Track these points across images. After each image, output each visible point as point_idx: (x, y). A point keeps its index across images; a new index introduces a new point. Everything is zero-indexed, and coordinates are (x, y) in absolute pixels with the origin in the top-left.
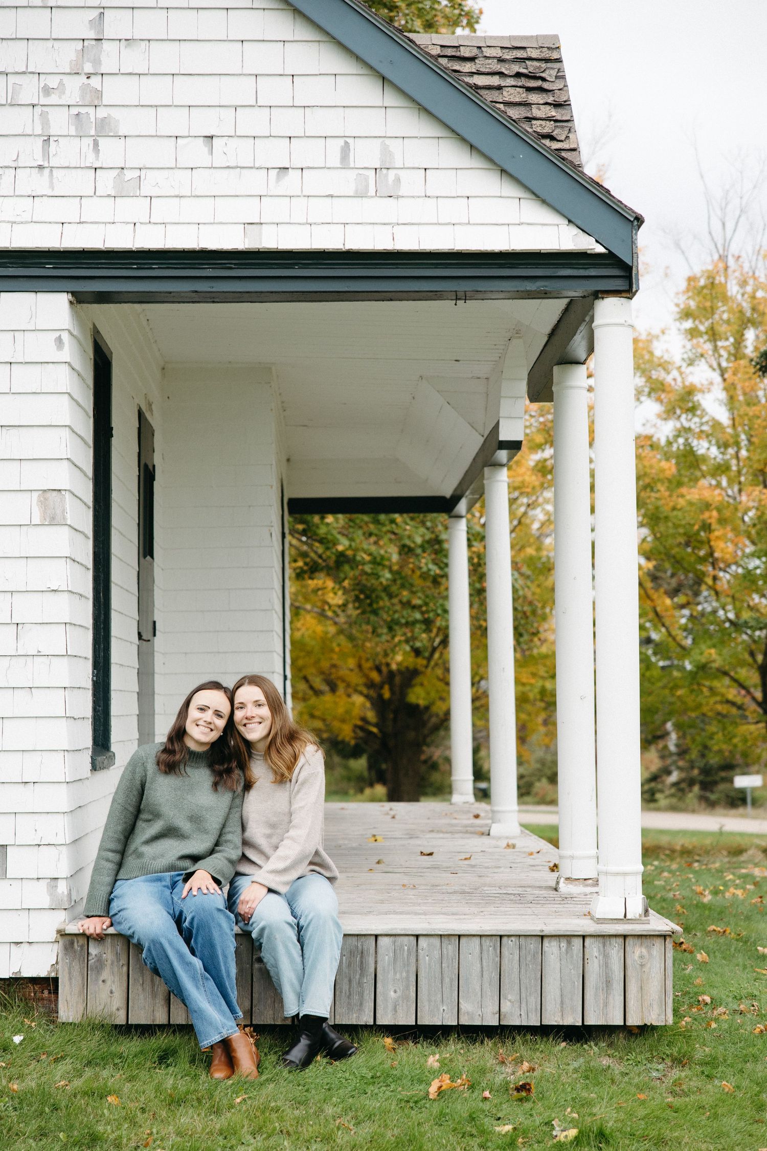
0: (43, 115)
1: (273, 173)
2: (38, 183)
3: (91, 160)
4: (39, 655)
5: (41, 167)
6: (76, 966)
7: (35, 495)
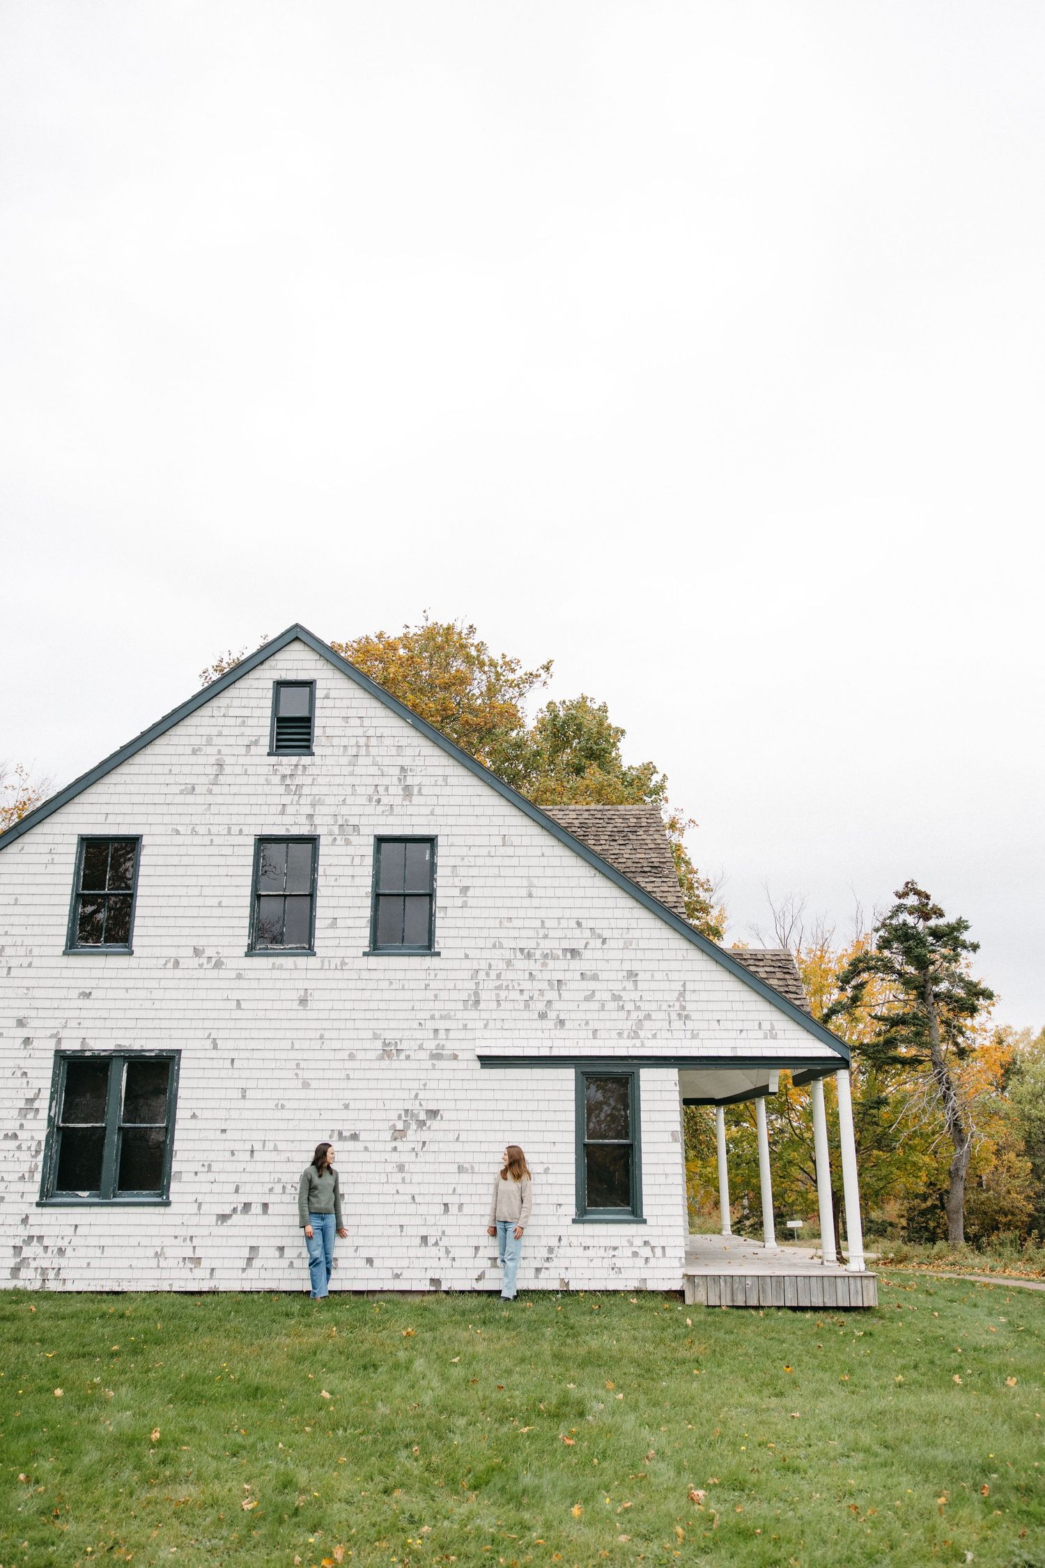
0: (669, 1014)
1: (739, 1032)
3: (683, 1028)
4: (673, 1184)
5: (669, 1030)
6: (691, 1286)
7: (670, 1132)
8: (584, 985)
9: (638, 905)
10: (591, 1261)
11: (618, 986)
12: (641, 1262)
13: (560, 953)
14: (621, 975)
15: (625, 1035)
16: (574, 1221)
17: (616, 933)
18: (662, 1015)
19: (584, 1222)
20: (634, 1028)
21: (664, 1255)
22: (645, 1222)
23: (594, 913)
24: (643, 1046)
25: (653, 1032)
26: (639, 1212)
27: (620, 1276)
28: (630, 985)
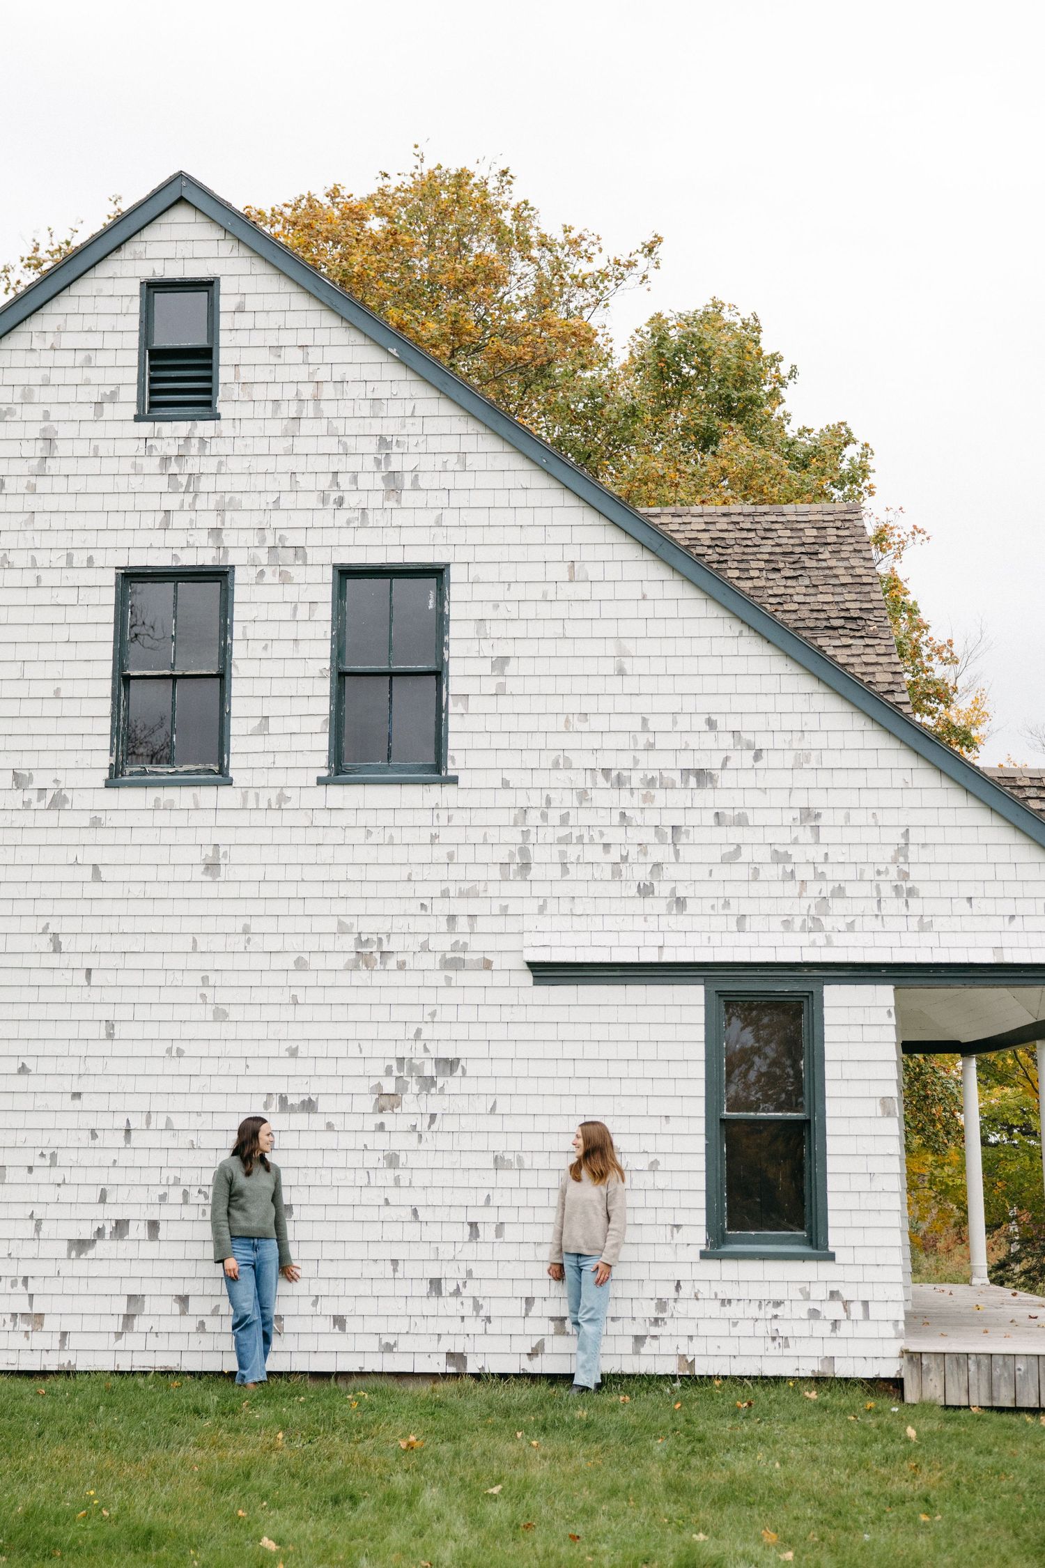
0: (878, 887)
1: (1007, 919)
2: (876, 924)
3: (904, 911)
4: (883, 1191)
5: (877, 916)
6: (915, 1371)
7: (878, 1100)
8: (720, 834)
9: (822, 689)
10: (735, 1324)
11: (784, 836)
12: (823, 1328)
13: (676, 776)
14: (788, 817)
15: (798, 922)
16: (704, 1255)
17: (780, 740)
18: (867, 889)
19: (721, 1257)
20: (813, 912)
21: (867, 1316)
22: (831, 1257)
23: (739, 704)
24: (829, 944)
25: (849, 920)
26: (821, 1240)
27: (787, 1352)
28: (805, 835)
